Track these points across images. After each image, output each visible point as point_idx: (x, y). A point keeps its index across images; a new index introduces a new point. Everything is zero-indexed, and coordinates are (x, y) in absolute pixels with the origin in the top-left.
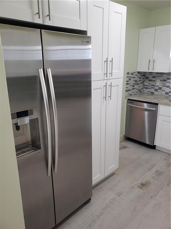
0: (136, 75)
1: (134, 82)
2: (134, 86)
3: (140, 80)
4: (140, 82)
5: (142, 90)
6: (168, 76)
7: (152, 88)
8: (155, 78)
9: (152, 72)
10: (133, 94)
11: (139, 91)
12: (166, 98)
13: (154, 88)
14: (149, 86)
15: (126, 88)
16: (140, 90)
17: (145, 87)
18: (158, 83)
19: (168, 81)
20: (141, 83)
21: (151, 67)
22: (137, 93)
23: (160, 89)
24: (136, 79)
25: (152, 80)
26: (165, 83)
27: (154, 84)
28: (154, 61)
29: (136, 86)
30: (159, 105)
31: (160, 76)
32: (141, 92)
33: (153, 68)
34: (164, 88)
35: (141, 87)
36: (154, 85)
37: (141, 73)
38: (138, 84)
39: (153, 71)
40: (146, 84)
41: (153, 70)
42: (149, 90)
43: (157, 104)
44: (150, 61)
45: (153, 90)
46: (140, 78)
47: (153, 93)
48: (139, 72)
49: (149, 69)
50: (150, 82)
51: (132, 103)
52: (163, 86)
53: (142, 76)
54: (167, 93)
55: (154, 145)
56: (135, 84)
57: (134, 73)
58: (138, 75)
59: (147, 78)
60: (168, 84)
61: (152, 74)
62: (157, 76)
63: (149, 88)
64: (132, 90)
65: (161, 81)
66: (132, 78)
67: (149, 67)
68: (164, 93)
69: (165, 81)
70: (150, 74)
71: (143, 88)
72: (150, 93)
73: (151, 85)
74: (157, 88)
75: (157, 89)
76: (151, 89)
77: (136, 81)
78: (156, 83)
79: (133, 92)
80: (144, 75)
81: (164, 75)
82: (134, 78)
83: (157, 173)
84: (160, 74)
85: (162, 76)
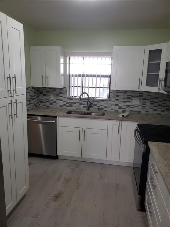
0: (31, 90)
1: (30, 97)
2: (30, 101)
3: (35, 94)
4: (35, 97)
5: (38, 104)
6: (60, 91)
7: (47, 102)
8: (49, 92)
9: (46, 87)
10: (30, 109)
11: (35, 105)
12: (61, 110)
13: (49, 102)
14: (44, 100)
16: (36, 105)
17: (40, 101)
18: (52, 97)
19: (61, 95)
20: (36, 97)
22: (34, 107)
23: (55, 102)
24: (31, 94)
25: (47, 94)
26: (58, 97)
27: (48, 98)
28: (47, 77)
29: (32, 101)
30: (57, 117)
31: (53, 91)
32: (37, 106)
33: (47, 84)
34: (58, 102)
35: (37, 101)
36: (48, 99)
37: (35, 88)
38: (33, 99)
39: (48, 87)
40: (41, 98)
42: (44, 104)
44: (43, 77)
45: (48, 104)
46: (35, 93)
47: (48, 107)
48: (33, 87)
49: (43, 84)
50: (45, 97)
51: (31, 118)
52: (57, 100)
53: (36, 90)
54: (61, 106)
55: (57, 155)
56: (31, 99)
57: (29, 89)
58: (33, 90)
59: (41, 93)
60: (61, 98)
61: (45, 89)
62: (50, 91)
63: (44, 102)
64: (28, 105)
65: (54, 95)
66: (27, 93)
67: (43, 83)
68: (58, 106)
69: (58, 95)
70: (43, 89)
71: (38, 103)
72: (46, 106)
73: (46, 99)
74: (51, 102)
75: (52, 103)
76: (46, 103)
77: (31, 96)
78: (50, 98)
79: (29, 107)
80: (38, 90)
81: (57, 90)
82: (30, 93)
83: (65, 181)
84: (53, 89)
85: (55, 91)
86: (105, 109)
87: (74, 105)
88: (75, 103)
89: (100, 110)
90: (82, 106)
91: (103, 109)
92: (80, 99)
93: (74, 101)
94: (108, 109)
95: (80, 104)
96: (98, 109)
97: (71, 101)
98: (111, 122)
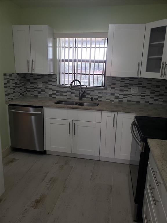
0: (15, 77)
1: (14, 85)
2: (14, 89)
3: (21, 82)
4: (21, 85)
5: (24, 93)
6: (49, 78)
7: (35, 90)
8: (37, 80)
9: (32, 73)
10: (14, 98)
11: (21, 94)
12: (50, 100)
13: (37, 90)
14: (31, 88)
15: (5, 91)
16: (23, 94)
17: (27, 89)
18: (41, 86)
19: (50, 83)
20: (23, 85)
21: (30, 68)
22: (19, 97)
23: (43, 91)
24: (16, 81)
25: (34, 82)
26: (47, 85)
27: (36, 86)
28: (33, 62)
29: (17, 90)
30: (44, 108)
31: (41, 78)
32: (23, 95)
33: (33, 70)
34: (47, 90)
35: (23, 90)
36: (36, 88)
37: (21, 75)
38: (19, 87)
39: (34, 73)
40: (28, 87)
41: (33, 71)
42: (32, 93)
43: (42, 107)
44: (28, 62)
45: (36, 93)
46: (20, 80)
47: (36, 96)
48: (18, 74)
49: (28, 70)
50: (32, 85)
51: (14, 108)
52: (45, 88)
53: (22, 77)
54: (50, 95)
55: (45, 150)
56: (16, 87)
57: (12, 75)
58: (18, 77)
59: (28, 80)
60: (50, 86)
61: (33, 76)
62: (38, 78)
63: (31, 91)
64: (12, 94)
65: (43, 83)
66: (10, 80)
67: (28, 68)
68: (47, 95)
69: (47, 83)
70: (30, 76)
71: (25, 91)
72: (34, 96)
73: (33, 87)
74: (40, 90)
75: (40, 92)
76: (33, 91)
77: (16, 84)
78: (38, 86)
79: (14, 96)
80: (24, 77)
81: (45, 77)
82: (14, 80)
83: (51, 181)
84: (41, 76)
85: (44, 78)
86: (99, 99)
87: (64, 94)
88: (66, 92)
89: (94, 100)
90: (74, 95)
91: (97, 99)
92: (71, 87)
93: (65, 89)
94: (103, 99)
95: (72, 93)
96: (92, 99)
97: (62, 90)
98: (105, 114)
